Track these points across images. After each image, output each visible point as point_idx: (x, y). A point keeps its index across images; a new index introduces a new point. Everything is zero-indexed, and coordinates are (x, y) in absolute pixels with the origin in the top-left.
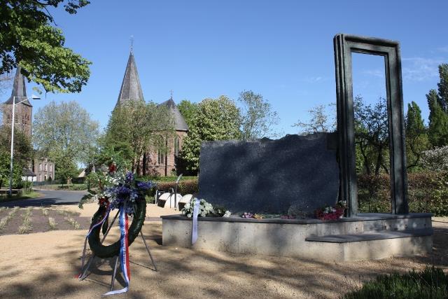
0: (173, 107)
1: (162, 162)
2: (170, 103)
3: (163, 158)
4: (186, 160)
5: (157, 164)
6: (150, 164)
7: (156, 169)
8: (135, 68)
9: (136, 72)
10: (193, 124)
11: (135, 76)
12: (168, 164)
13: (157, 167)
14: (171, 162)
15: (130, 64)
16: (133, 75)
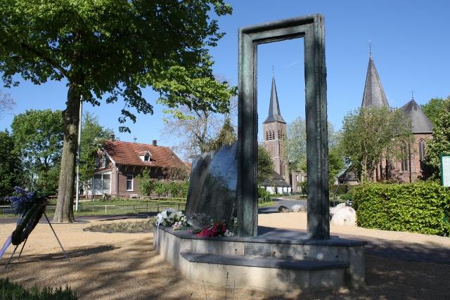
0: (416, 109)
1: (406, 170)
2: (411, 106)
3: (406, 165)
4: (431, 165)
5: (401, 172)
6: (393, 172)
7: (400, 177)
8: (376, 73)
9: (377, 76)
10: (438, 125)
11: (376, 81)
12: (412, 171)
13: (401, 174)
14: (416, 168)
15: (370, 69)
16: (374, 80)
